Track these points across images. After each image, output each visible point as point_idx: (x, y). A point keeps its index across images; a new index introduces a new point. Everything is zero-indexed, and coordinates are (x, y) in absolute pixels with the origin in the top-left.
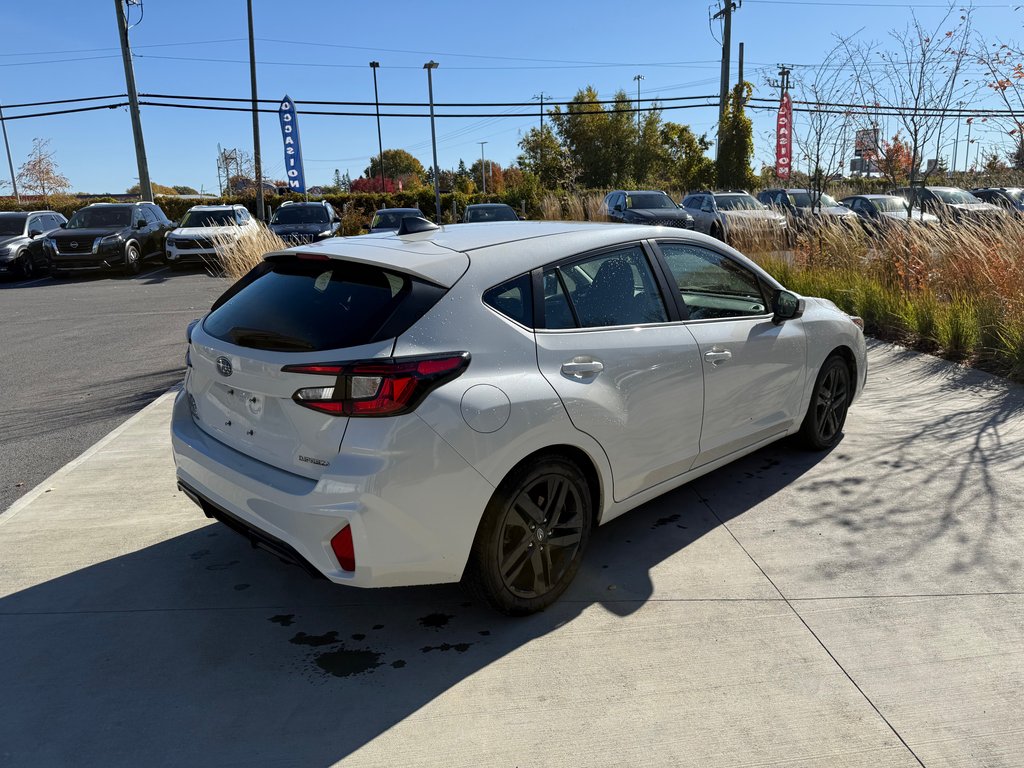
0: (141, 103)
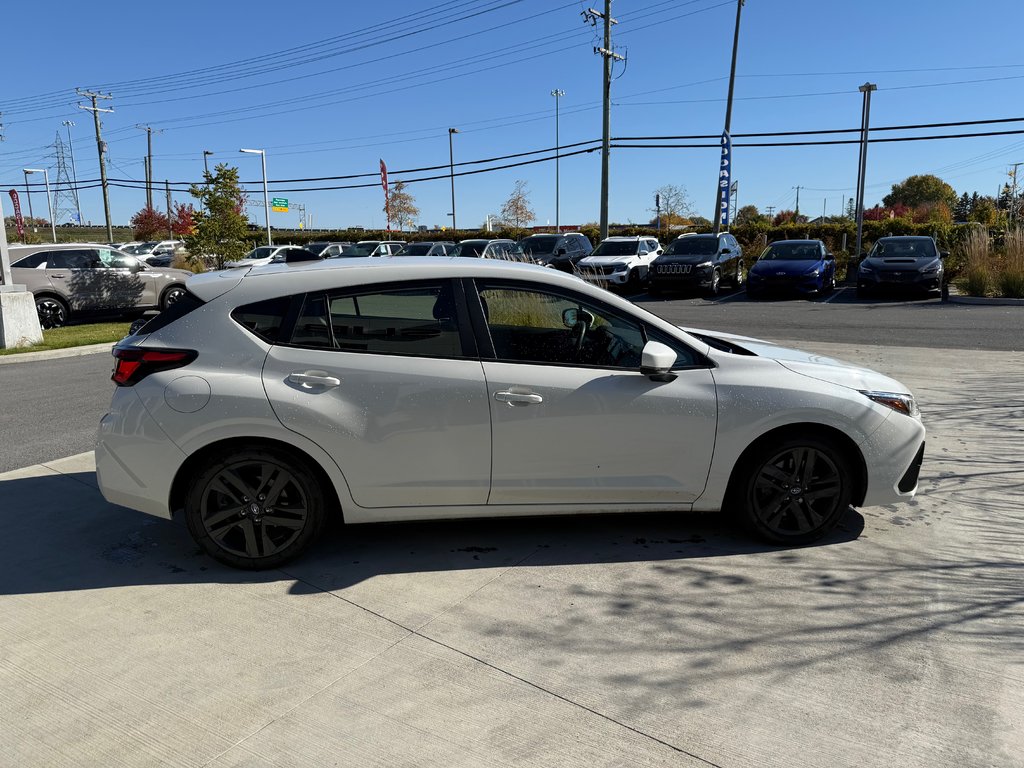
0: (612, 146)
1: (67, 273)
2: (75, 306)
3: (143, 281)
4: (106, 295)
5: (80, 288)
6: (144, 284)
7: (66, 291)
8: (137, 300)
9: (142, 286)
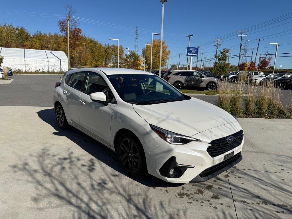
1: (184, 77)
2: (185, 85)
3: (203, 80)
4: (192, 83)
5: (186, 81)
6: (203, 81)
7: (183, 81)
8: (200, 85)
9: (202, 81)
